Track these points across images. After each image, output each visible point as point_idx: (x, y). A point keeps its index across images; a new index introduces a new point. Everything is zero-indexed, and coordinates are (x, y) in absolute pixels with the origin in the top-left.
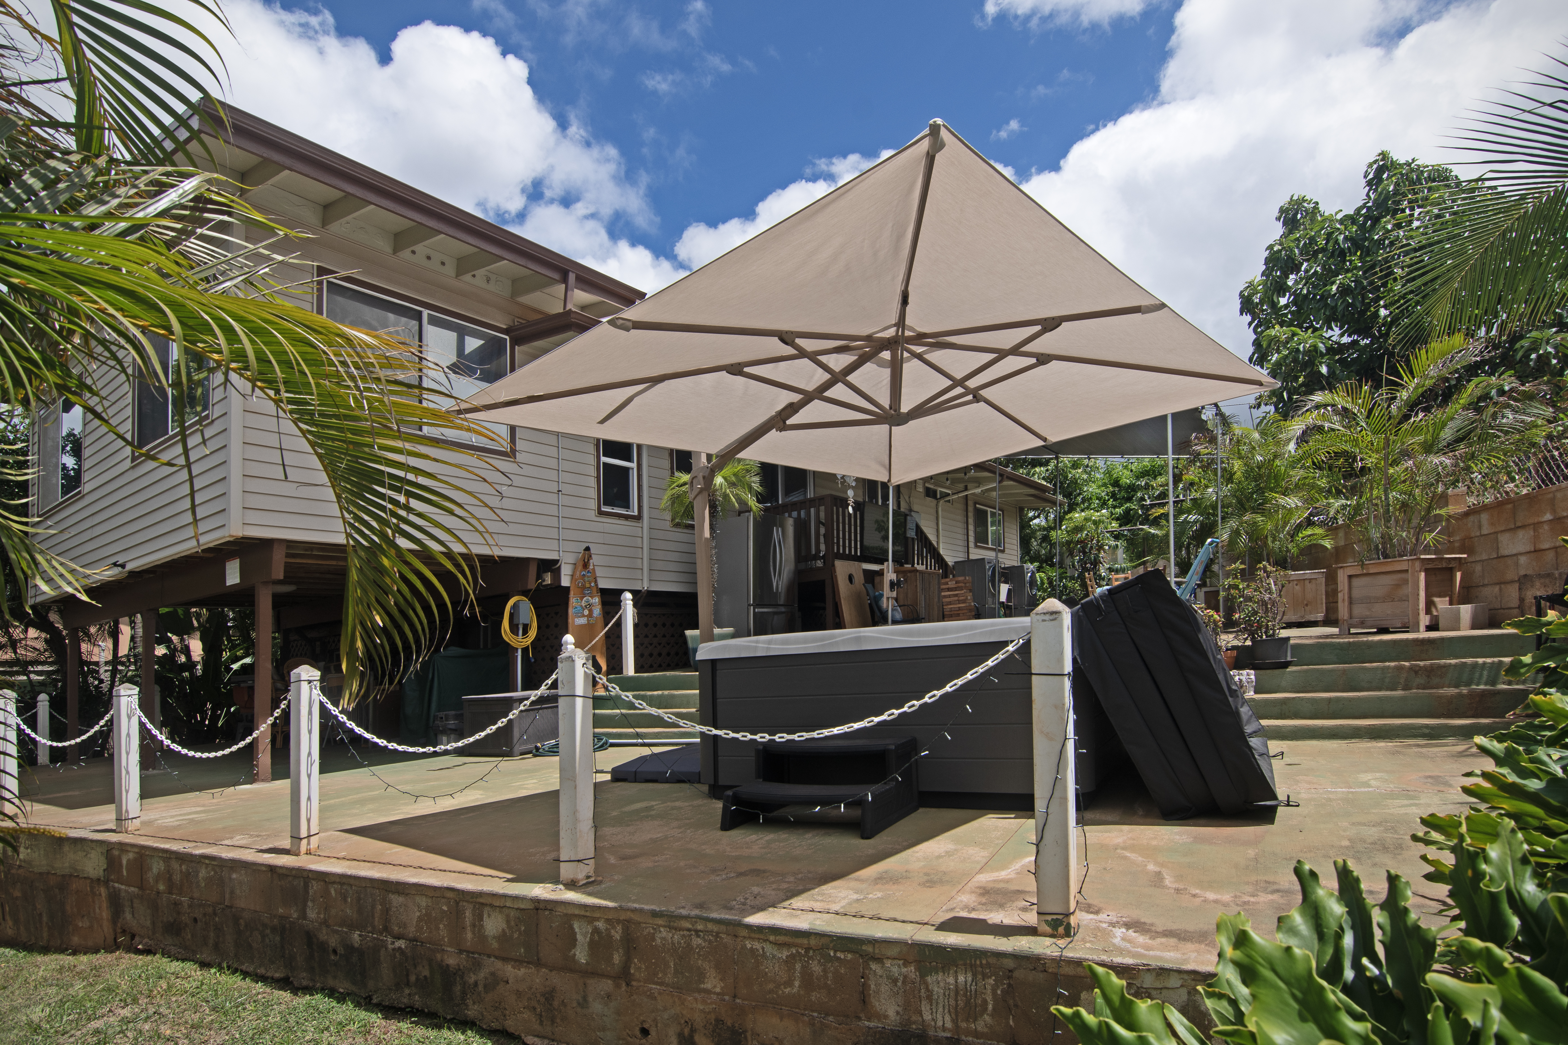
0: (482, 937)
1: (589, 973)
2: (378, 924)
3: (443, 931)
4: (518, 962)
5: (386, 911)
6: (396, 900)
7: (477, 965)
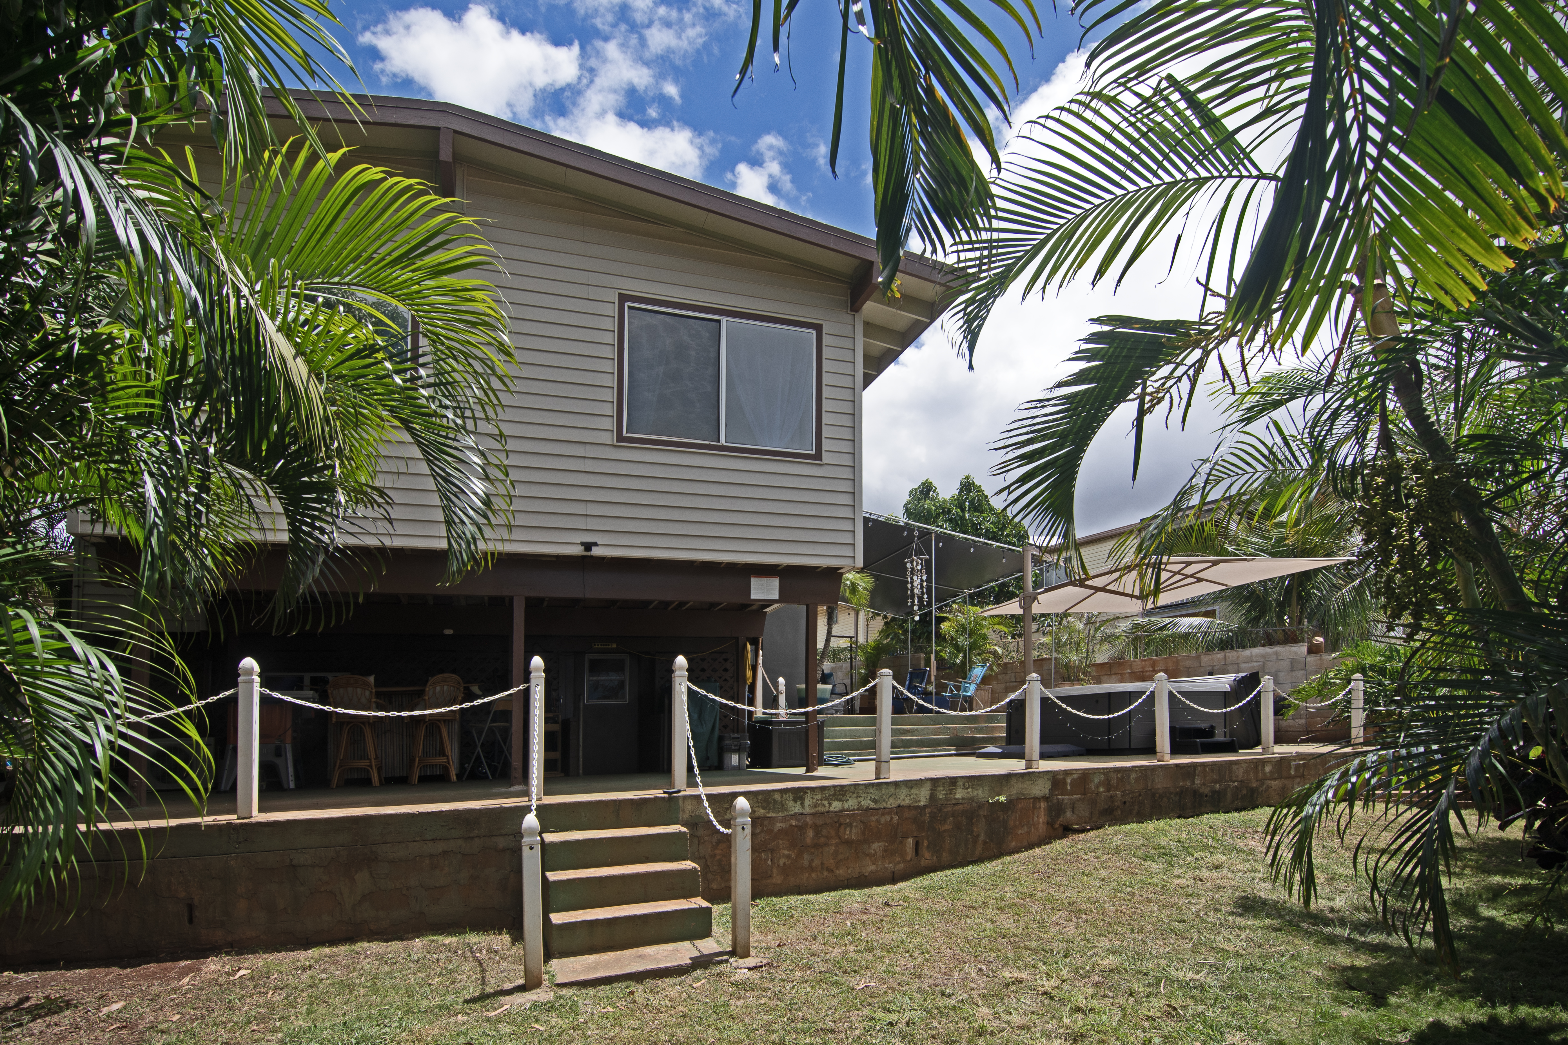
0: (1264, 774)
1: (1295, 777)
2: (1227, 778)
3: (1252, 775)
4: (1275, 779)
5: (1231, 773)
6: (1234, 767)
7: (1263, 784)
